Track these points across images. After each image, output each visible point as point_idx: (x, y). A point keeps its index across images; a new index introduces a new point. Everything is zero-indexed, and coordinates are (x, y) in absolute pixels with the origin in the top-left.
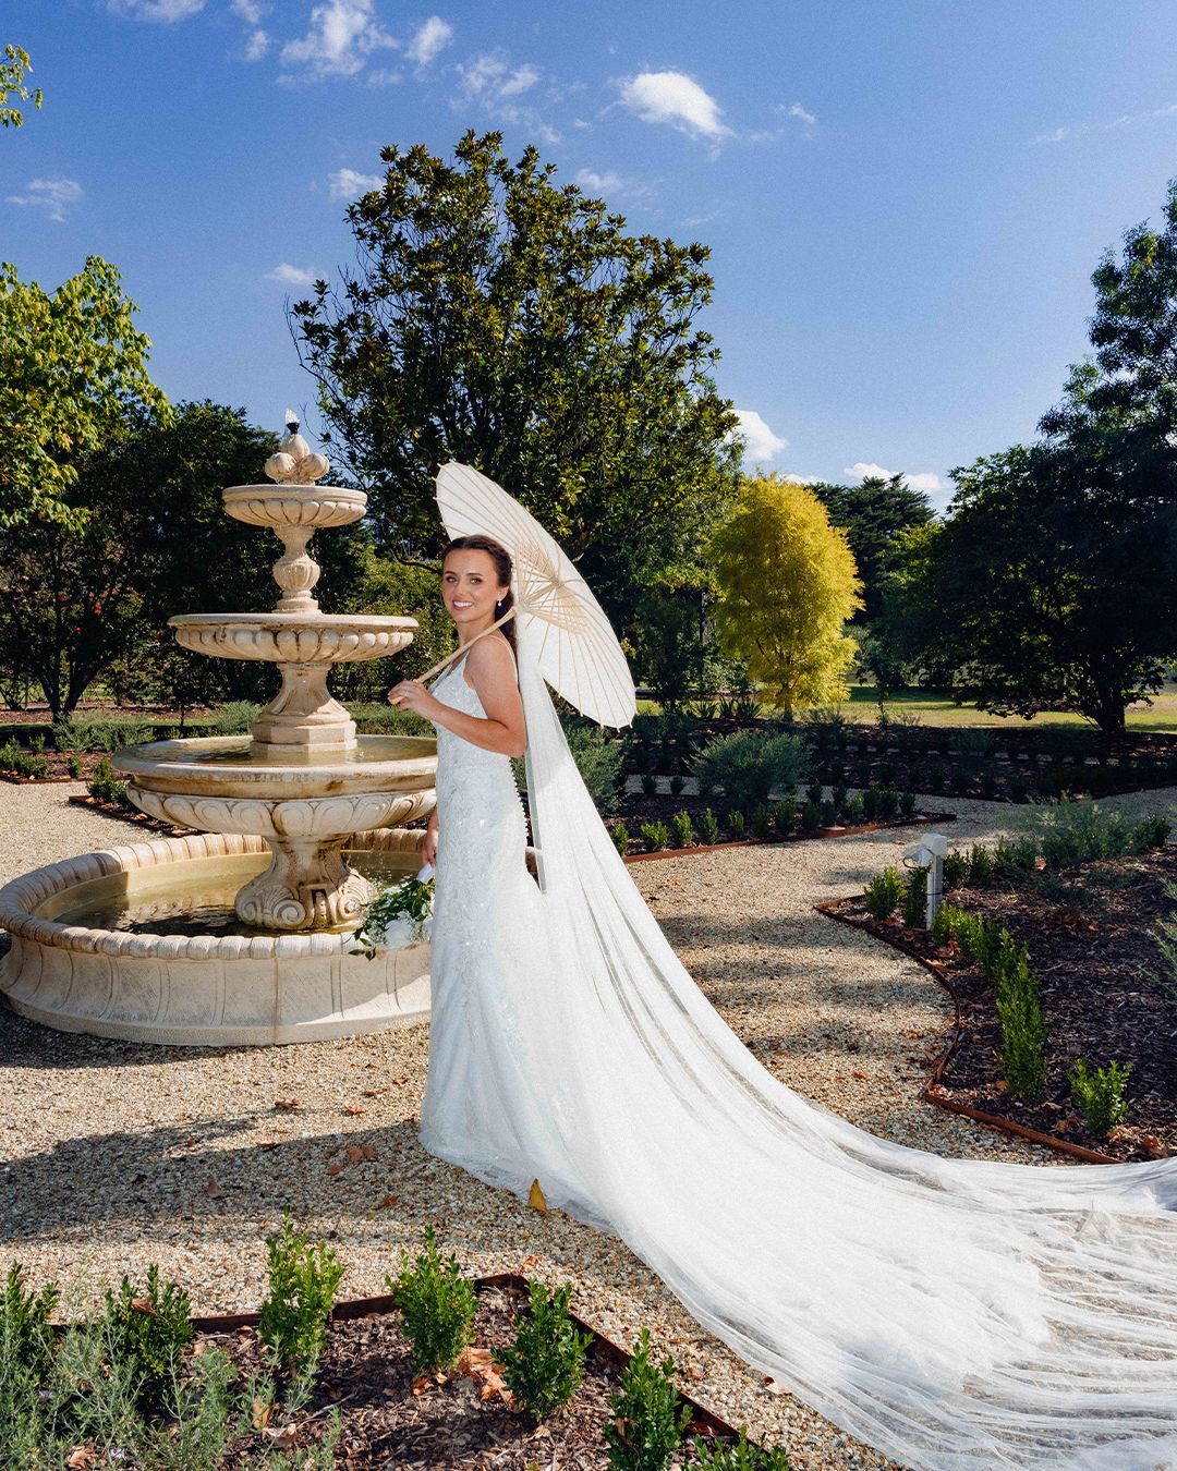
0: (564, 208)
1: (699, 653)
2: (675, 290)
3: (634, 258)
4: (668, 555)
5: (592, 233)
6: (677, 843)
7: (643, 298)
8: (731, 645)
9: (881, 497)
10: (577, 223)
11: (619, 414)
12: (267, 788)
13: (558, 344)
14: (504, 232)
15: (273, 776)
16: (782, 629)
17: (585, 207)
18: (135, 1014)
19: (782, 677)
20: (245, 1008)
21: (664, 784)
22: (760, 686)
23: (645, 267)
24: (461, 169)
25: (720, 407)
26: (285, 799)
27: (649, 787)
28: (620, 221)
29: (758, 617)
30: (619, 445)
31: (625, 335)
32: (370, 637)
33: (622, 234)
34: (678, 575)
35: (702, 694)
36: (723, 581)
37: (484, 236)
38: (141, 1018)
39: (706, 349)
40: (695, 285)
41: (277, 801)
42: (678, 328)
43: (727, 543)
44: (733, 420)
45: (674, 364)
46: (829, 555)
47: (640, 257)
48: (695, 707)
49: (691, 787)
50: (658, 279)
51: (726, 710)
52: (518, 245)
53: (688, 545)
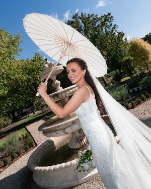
0: (89, 18)
1: (132, 68)
2: (108, 20)
3: (101, 19)
4: (122, 57)
5: (94, 19)
6: (143, 100)
7: (104, 24)
8: (137, 65)
9: (149, 37)
10: (91, 18)
11: (107, 40)
12: (62, 127)
13: (95, 36)
14: (83, 25)
15: (61, 125)
16: (144, 59)
17: (91, 16)
18: (51, 183)
19: (147, 66)
20: (70, 178)
21: (136, 89)
22: (143, 68)
23: (103, 20)
24: (74, 20)
25: (121, 33)
26: (65, 128)
27: (134, 90)
28: (97, 15)
29: (139, 59)
30: (109, 44)
31: (104, 30)
32: (71, 91)
33: (98, 17)
34: (125, 59)
35: (135, 73)
36: (132, 57)
37: (81, 27)
38: (52, 184)
39: (116, 27)
40: (110, 18)
41: (64, 129)
42: (111, 25)
43: (130, 51)
44: (124, 34)
45: (112, 31)
46: (146, 45)
47: (102, 19)
48: (135, 75)
49: (141, 88)
50: (105, 20)
51: (140, 74)
52: (85, 26)
53: (125, 54)
